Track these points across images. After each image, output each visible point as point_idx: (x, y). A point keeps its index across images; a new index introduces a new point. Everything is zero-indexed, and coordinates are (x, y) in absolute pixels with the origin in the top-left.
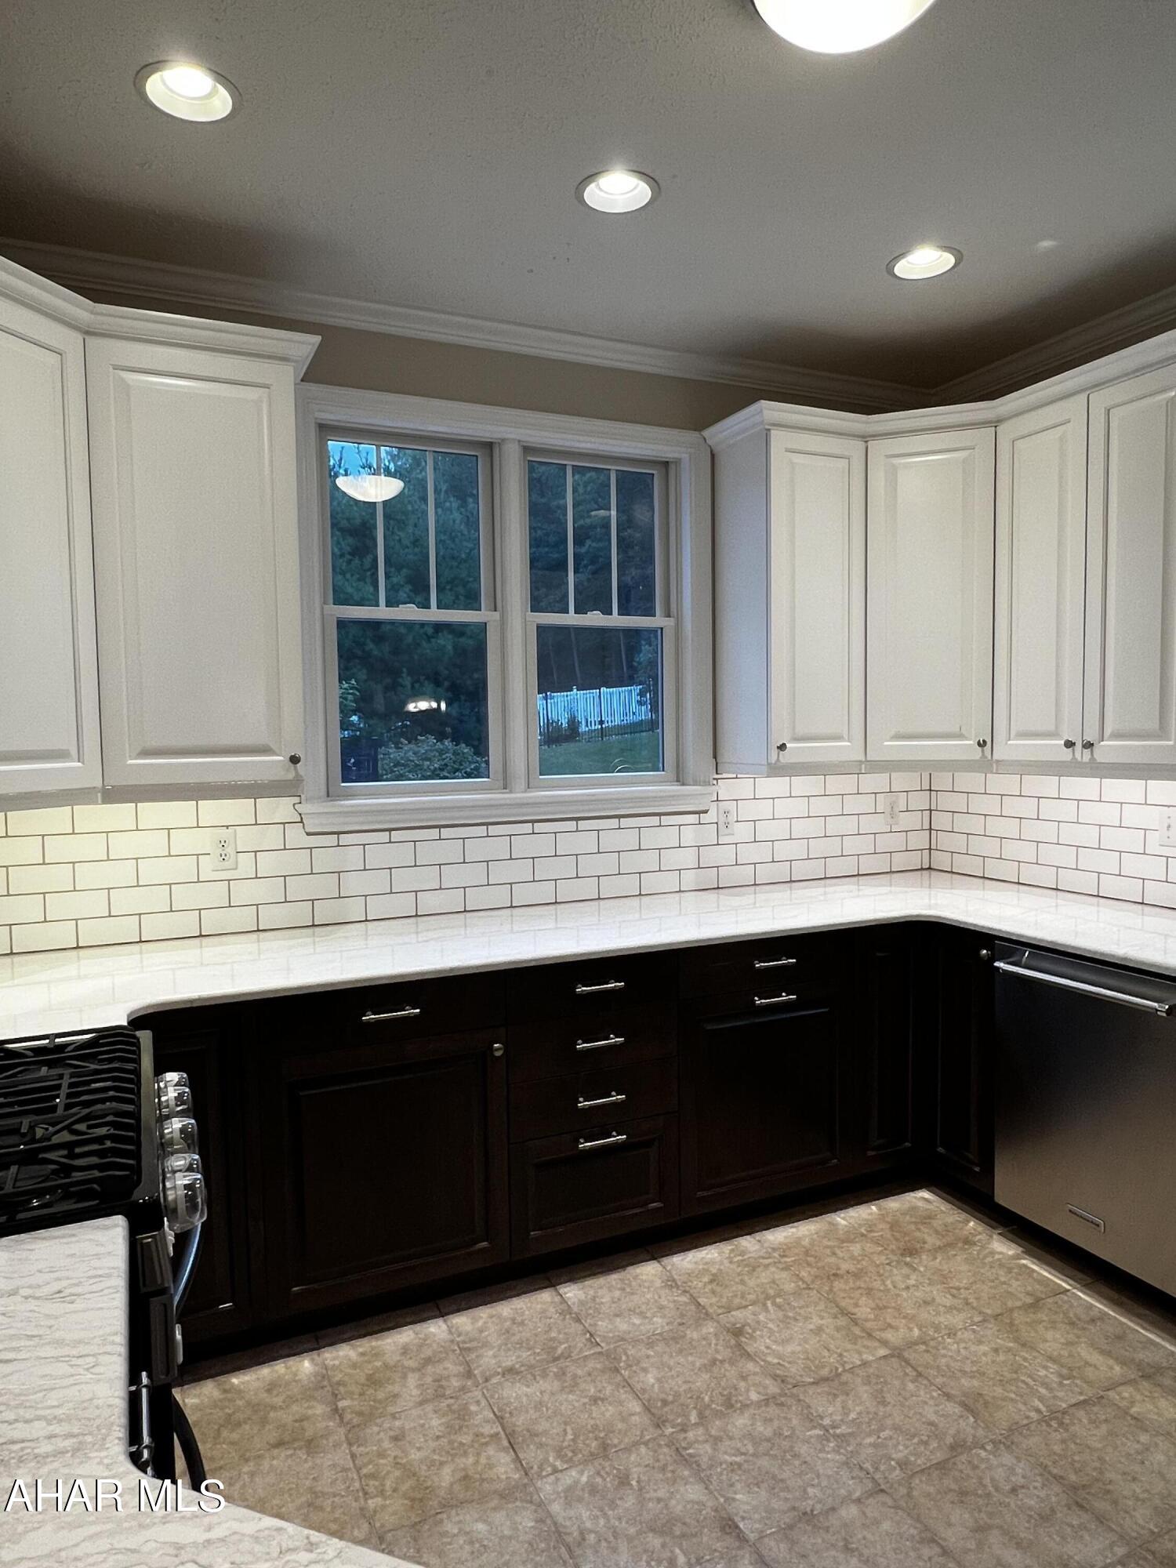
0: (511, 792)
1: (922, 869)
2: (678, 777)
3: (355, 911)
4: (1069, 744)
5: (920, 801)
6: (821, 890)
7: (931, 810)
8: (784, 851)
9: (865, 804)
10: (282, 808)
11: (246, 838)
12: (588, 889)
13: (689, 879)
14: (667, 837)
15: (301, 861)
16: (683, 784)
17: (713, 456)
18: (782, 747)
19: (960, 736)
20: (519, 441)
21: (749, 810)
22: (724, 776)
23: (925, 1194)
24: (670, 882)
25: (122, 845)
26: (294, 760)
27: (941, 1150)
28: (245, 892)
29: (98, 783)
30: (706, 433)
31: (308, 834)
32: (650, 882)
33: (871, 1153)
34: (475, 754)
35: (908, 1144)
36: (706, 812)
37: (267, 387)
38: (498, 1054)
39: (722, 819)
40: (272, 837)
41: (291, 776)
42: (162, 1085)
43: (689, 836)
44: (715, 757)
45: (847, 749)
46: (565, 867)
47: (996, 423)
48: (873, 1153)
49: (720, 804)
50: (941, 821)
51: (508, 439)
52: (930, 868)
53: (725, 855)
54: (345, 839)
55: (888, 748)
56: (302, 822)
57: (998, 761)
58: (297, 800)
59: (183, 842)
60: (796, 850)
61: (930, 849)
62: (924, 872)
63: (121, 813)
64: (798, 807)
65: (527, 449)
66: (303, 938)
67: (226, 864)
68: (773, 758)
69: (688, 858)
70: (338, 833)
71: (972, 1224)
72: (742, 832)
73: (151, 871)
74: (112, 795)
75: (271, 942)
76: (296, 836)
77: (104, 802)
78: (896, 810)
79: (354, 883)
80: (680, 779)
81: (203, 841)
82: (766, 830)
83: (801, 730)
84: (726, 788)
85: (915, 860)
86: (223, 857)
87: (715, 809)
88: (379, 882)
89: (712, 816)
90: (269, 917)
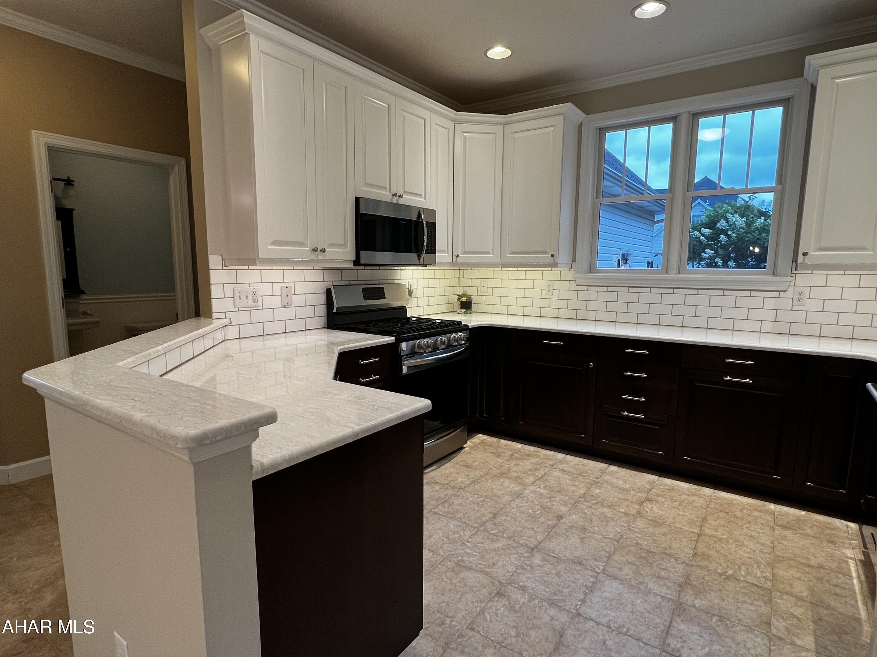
2: (773, 272)
3: (592, 316)
12: (701, 322)
13: (768, 326)
14: (765, 303)
15: (574, 295)
16: (776, 276)
17: (813, 88)
20: (688, 112)
21: (820, 293)
22: (802, 272)
24: (754, 326)
26: (552, 256)
28: (555, 303)
30: (805, 76)
31: (577, 285)
32: (740, 325)
36: (785, 291)
39: (796, 297)
40: (565, 285)
41: (552, 261)
44: (796, 261)
49: (796, 288)
51: (682, 113)
53: (798, 316)
54: (591, 288)
65: (694, 114)
66: (574, 323)
67: (550, 293)
69: (769, 315)
70: (588, 286)
72: (810, 305)
73: (528, 293)
76: (573, 285)
79: (593, 306)
80: (774, 274)
81: (543, 285)
84: (800, 280)
86: (549, 291)
87: (792, 291)
88: (602, 306)
89: (790, 293)
90: (562, 313)
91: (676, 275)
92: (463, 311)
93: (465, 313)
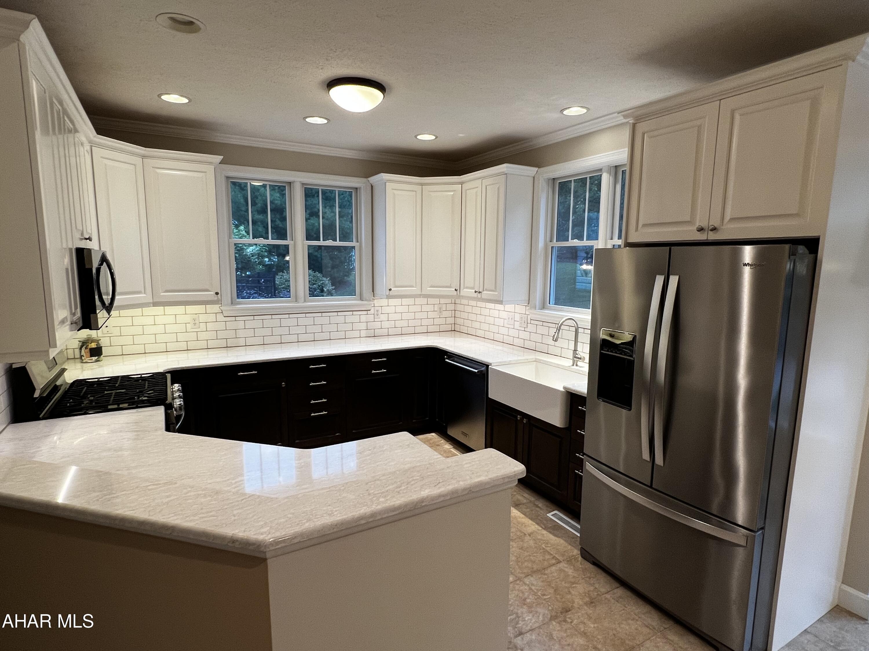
0: (298, 303)
1: (452, 331)
2: (361, 298)
3: (242, 342)
4: (476, 292)
5: (451, 307)
6: (414, 337)
7: (455, 310)
8: (399, 324)
9: (430, 308)
10: (216, 308)
11: (203, 318)
12: (326, 336)
13: (363, 333)
14: (355, 319)
15: (222, 326)
16: (363, 301)
17: (372, 186)
18: (390, 290)
19: (450, 287)
20: (300, 182)
21: (386, 310)
22: (376, 298)
23: (433, 434)
24: (357, 334)
25: (160, 320)
26: (217, 293)
27: (437, 420)
28: (203, 336)
29: (151, 301)
30: (369, 179)
31: (224, 317)
32: (349, 334)
33: (414, 421)
34: (323, 277)
35: (428, 418)
36: (370, 310)
37: (205, 172)
38: (283, 386)
39: (376, 313)
40: (212, 318)
41: (216, 298)
42: (173, 387)
43: (364, 318)
44: (373, 291)
45: (415, 290)
46: (318, 329)
47: (462, 183)
48: (415, 421)
49: (375, 307)
50: (458, 314)
51: (296, 181)
52: (454, 330)
53: (378, 325)
54: (238, 318)
55: (429, 290)
56: (222, 313)
57: (462, 296)
58: (220, 305)
59: (180, 319)
60: (404, 324)
61: (455, 324)
62: (453, 332)
63: (160, 309)
64: (405, 309)
65: (303, 184)
66: (224, 351)
67: (195, 327)
68: (387, 294)
69: (363, 326)
70: (235, 317)
71: (442, 441)
72: (383, 317)
73: (169, 329)
74: (155, 304)
75: (211, 352)
76: (220, 317)
77: (153, 306)
78: (442, 310)
79: (241, 333)
80: (361, 299)
81: (188, 318)
82: (392, 317)
83: (398, 284)
84: (377, 303)
85: (449, 328)
86: (195, 324)
87: (373, 310)
88: (251, 333)
89: (372, 312)
90: (211, 344)
91: (303, 303)
92: (94, 358)
93: (97, 361)
